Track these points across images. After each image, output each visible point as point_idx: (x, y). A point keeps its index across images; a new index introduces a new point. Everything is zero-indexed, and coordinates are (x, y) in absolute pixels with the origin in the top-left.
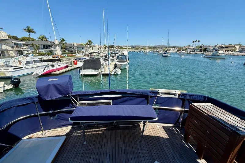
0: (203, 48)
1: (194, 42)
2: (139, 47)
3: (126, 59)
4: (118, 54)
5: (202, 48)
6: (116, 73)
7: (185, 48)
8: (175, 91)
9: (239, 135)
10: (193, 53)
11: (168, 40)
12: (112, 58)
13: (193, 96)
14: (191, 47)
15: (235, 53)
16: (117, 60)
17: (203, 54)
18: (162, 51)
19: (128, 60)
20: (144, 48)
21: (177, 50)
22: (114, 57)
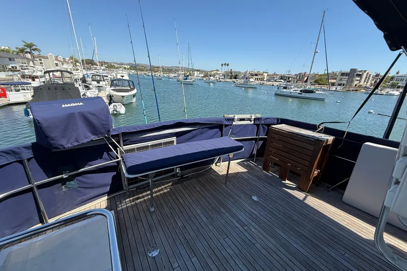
1: (222, 64)
2: (145, 67)
3: (130, 86)
4: (107, 76)
5: (232, 74)
7: (213, 73)
8: (251, 116)
10: (223, 80)
14: (220, 72)
15: (263, 82)
16: (112, 88)
17: (234, 82)
19: (134, 89)
20: (153, 69)
21: (203, 76)
22: (101, 82)
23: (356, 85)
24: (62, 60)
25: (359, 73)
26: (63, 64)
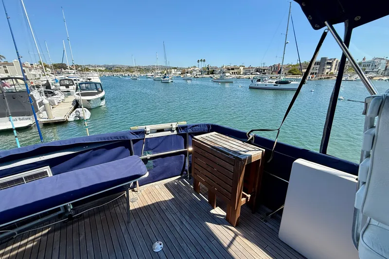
0: (210, 69)
1: (199, 61)
2: (121, 68)
3: (97, 89)
4: (77, 80)
5: (208, 69)
6: (79, 117)
7: (190, 70)
8: (172, 125)
9: (240, 159)
10: (201, 76)
11: (165, 58)
12: (67, 89)
13: (195, 127)
14: (197, 69)
15: (240, 76)
16: (77, 93)
17: (212, 78)
18: (159, 75)
19: (102, 91)
20: (129, 69)
21: (180, 73)
22: (70, 87)
23: (327, 73)
24: (30, 66)
25: (329, 61)
26: (30, 70)
